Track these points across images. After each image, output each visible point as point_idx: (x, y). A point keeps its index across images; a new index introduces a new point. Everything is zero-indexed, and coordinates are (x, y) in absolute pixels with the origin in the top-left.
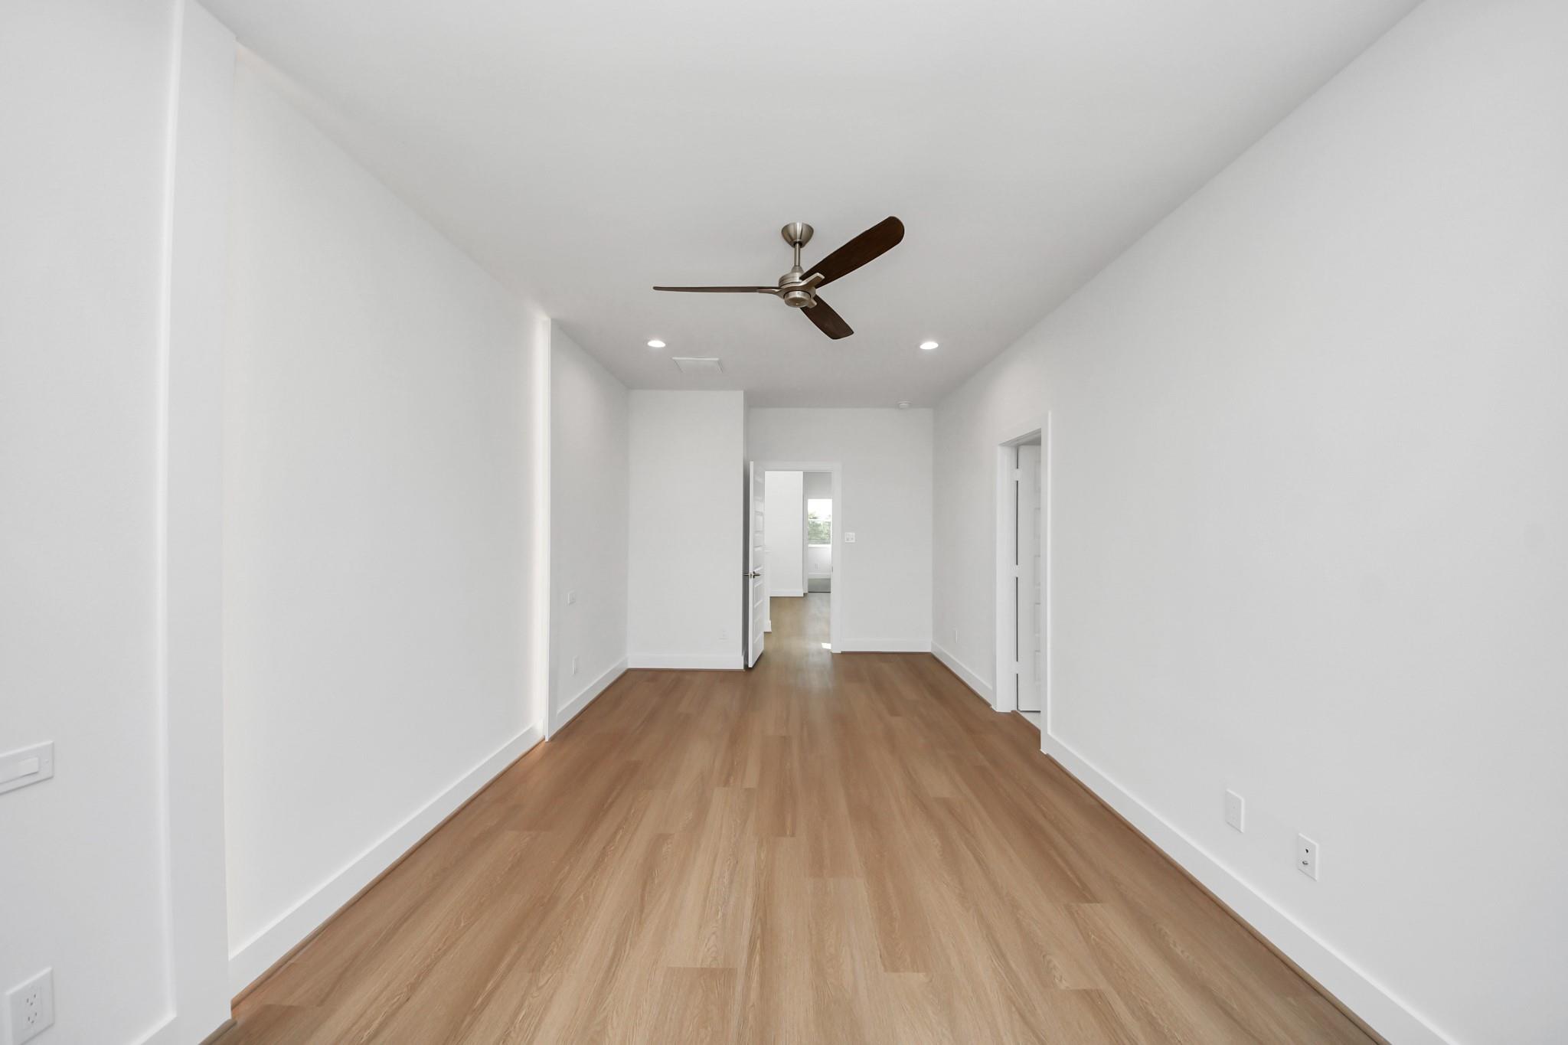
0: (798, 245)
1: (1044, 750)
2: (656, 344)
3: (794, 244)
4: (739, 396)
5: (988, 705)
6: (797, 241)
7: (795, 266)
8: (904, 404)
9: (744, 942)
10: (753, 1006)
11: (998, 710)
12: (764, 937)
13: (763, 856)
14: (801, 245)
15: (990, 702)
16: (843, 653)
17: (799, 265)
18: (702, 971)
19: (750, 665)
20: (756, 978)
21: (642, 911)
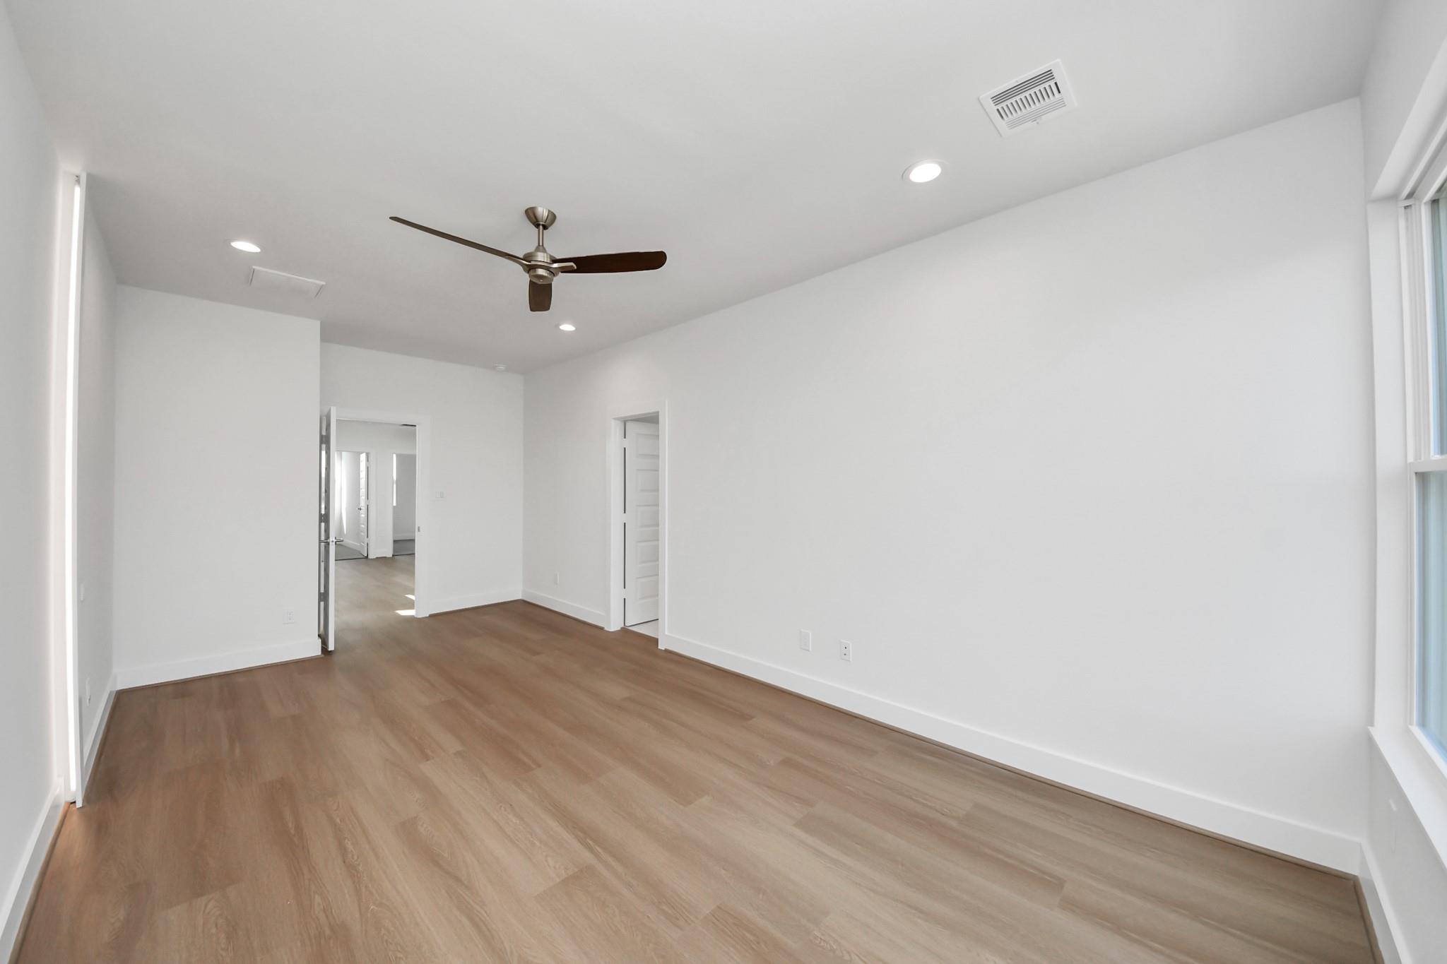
0: (541, 227)
1: (661, 646)
2: (245, 246)
3: (537, 226)
4: (315, 326)
5: (602, 629)
6: (540, 223)
7: (539, 245)
8: (502, 367)
9: (576, 845)
10: (626, 875)
11: (612, 629)
12: (587, 834)
13: (530, 791)
14: (545, 227)
15: (602, 626)
16: (432, 616)
17: (543, 245)
18: (565, 882)
19: (331, 647)
20: (610, 859)
21: (458, 880)
